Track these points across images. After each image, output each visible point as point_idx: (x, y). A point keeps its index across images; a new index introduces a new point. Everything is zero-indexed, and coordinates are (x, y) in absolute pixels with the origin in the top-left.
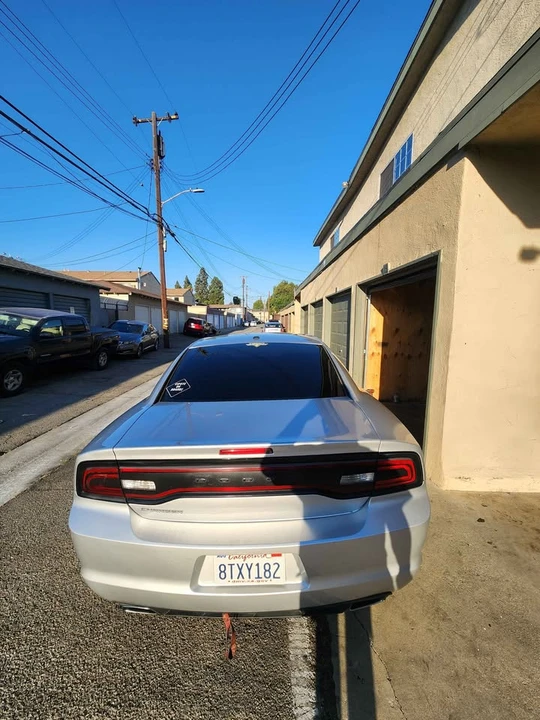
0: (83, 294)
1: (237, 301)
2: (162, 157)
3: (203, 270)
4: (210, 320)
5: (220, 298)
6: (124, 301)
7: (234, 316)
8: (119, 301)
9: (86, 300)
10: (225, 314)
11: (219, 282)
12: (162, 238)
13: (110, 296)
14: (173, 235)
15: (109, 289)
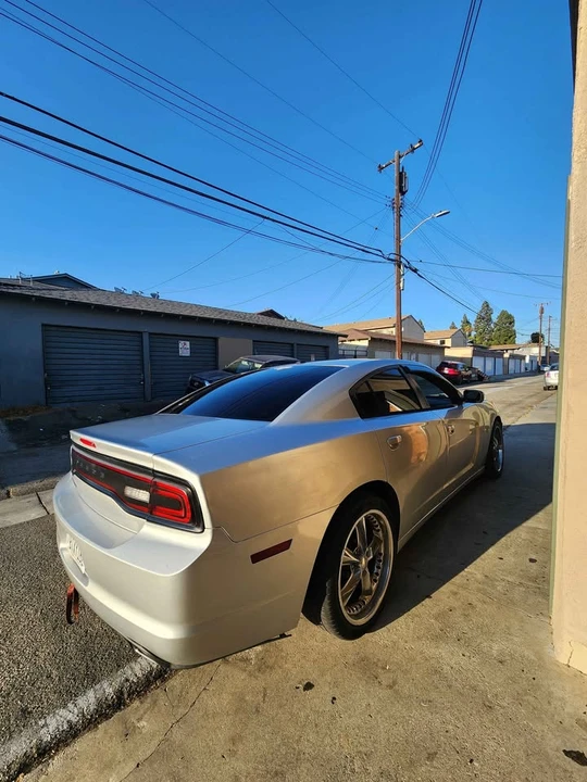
0: (323, 342)
1: (536, 338)
2: (403, 193)
3: (486, 305)
4: (478, 364)
5: (510, 336)
6: (364, 347)
7: (524, 358)
8: (357, 346)
9: (326, 347)
10: (506, 355)
11: (510, 317)
12: (399, 276)
13: (353, 343)
14: (415, 271)
15: (346, 336)
